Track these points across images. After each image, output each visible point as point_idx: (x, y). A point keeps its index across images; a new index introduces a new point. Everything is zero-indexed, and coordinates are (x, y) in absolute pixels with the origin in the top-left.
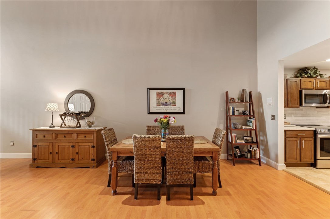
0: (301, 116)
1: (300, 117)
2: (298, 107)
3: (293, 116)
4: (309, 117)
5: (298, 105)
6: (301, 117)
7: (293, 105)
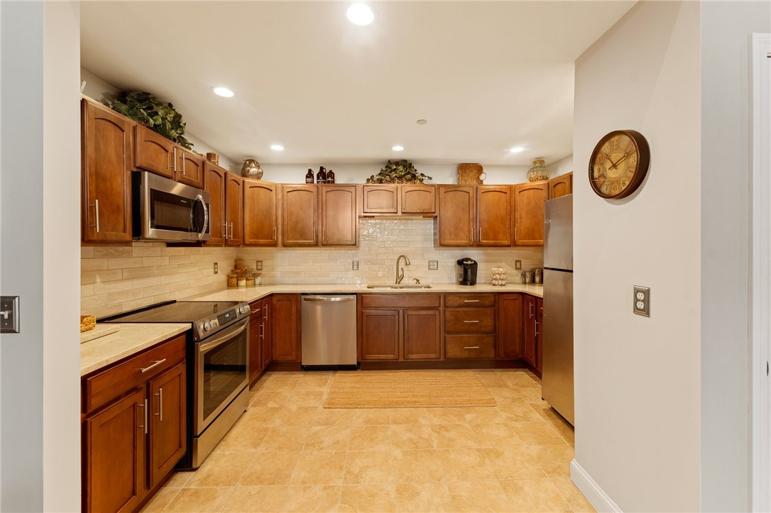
0: (126, 275)
1: (123, 280)
2: (128, 243)
3: (98, 280)
4: (149, 276)
5: (128, 236)
6: (128, 279)
7: (112, 235)
